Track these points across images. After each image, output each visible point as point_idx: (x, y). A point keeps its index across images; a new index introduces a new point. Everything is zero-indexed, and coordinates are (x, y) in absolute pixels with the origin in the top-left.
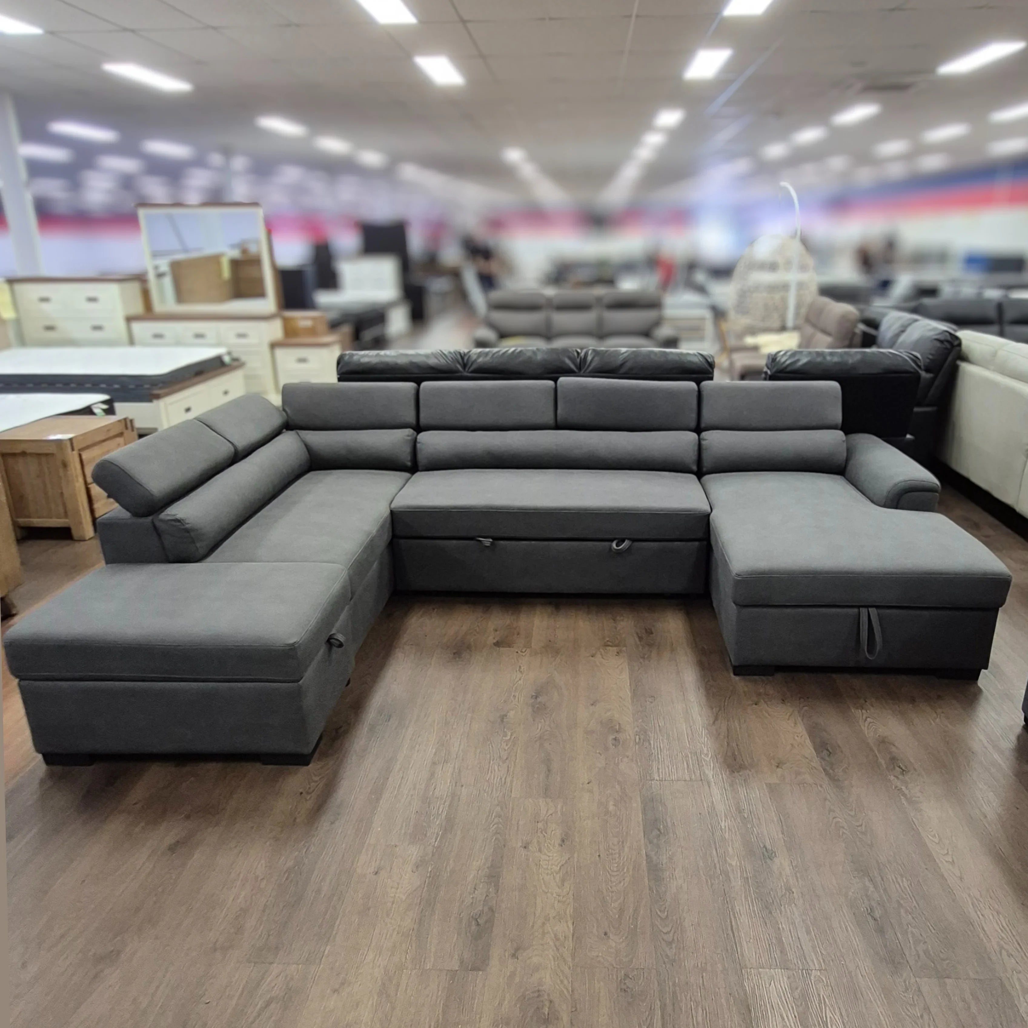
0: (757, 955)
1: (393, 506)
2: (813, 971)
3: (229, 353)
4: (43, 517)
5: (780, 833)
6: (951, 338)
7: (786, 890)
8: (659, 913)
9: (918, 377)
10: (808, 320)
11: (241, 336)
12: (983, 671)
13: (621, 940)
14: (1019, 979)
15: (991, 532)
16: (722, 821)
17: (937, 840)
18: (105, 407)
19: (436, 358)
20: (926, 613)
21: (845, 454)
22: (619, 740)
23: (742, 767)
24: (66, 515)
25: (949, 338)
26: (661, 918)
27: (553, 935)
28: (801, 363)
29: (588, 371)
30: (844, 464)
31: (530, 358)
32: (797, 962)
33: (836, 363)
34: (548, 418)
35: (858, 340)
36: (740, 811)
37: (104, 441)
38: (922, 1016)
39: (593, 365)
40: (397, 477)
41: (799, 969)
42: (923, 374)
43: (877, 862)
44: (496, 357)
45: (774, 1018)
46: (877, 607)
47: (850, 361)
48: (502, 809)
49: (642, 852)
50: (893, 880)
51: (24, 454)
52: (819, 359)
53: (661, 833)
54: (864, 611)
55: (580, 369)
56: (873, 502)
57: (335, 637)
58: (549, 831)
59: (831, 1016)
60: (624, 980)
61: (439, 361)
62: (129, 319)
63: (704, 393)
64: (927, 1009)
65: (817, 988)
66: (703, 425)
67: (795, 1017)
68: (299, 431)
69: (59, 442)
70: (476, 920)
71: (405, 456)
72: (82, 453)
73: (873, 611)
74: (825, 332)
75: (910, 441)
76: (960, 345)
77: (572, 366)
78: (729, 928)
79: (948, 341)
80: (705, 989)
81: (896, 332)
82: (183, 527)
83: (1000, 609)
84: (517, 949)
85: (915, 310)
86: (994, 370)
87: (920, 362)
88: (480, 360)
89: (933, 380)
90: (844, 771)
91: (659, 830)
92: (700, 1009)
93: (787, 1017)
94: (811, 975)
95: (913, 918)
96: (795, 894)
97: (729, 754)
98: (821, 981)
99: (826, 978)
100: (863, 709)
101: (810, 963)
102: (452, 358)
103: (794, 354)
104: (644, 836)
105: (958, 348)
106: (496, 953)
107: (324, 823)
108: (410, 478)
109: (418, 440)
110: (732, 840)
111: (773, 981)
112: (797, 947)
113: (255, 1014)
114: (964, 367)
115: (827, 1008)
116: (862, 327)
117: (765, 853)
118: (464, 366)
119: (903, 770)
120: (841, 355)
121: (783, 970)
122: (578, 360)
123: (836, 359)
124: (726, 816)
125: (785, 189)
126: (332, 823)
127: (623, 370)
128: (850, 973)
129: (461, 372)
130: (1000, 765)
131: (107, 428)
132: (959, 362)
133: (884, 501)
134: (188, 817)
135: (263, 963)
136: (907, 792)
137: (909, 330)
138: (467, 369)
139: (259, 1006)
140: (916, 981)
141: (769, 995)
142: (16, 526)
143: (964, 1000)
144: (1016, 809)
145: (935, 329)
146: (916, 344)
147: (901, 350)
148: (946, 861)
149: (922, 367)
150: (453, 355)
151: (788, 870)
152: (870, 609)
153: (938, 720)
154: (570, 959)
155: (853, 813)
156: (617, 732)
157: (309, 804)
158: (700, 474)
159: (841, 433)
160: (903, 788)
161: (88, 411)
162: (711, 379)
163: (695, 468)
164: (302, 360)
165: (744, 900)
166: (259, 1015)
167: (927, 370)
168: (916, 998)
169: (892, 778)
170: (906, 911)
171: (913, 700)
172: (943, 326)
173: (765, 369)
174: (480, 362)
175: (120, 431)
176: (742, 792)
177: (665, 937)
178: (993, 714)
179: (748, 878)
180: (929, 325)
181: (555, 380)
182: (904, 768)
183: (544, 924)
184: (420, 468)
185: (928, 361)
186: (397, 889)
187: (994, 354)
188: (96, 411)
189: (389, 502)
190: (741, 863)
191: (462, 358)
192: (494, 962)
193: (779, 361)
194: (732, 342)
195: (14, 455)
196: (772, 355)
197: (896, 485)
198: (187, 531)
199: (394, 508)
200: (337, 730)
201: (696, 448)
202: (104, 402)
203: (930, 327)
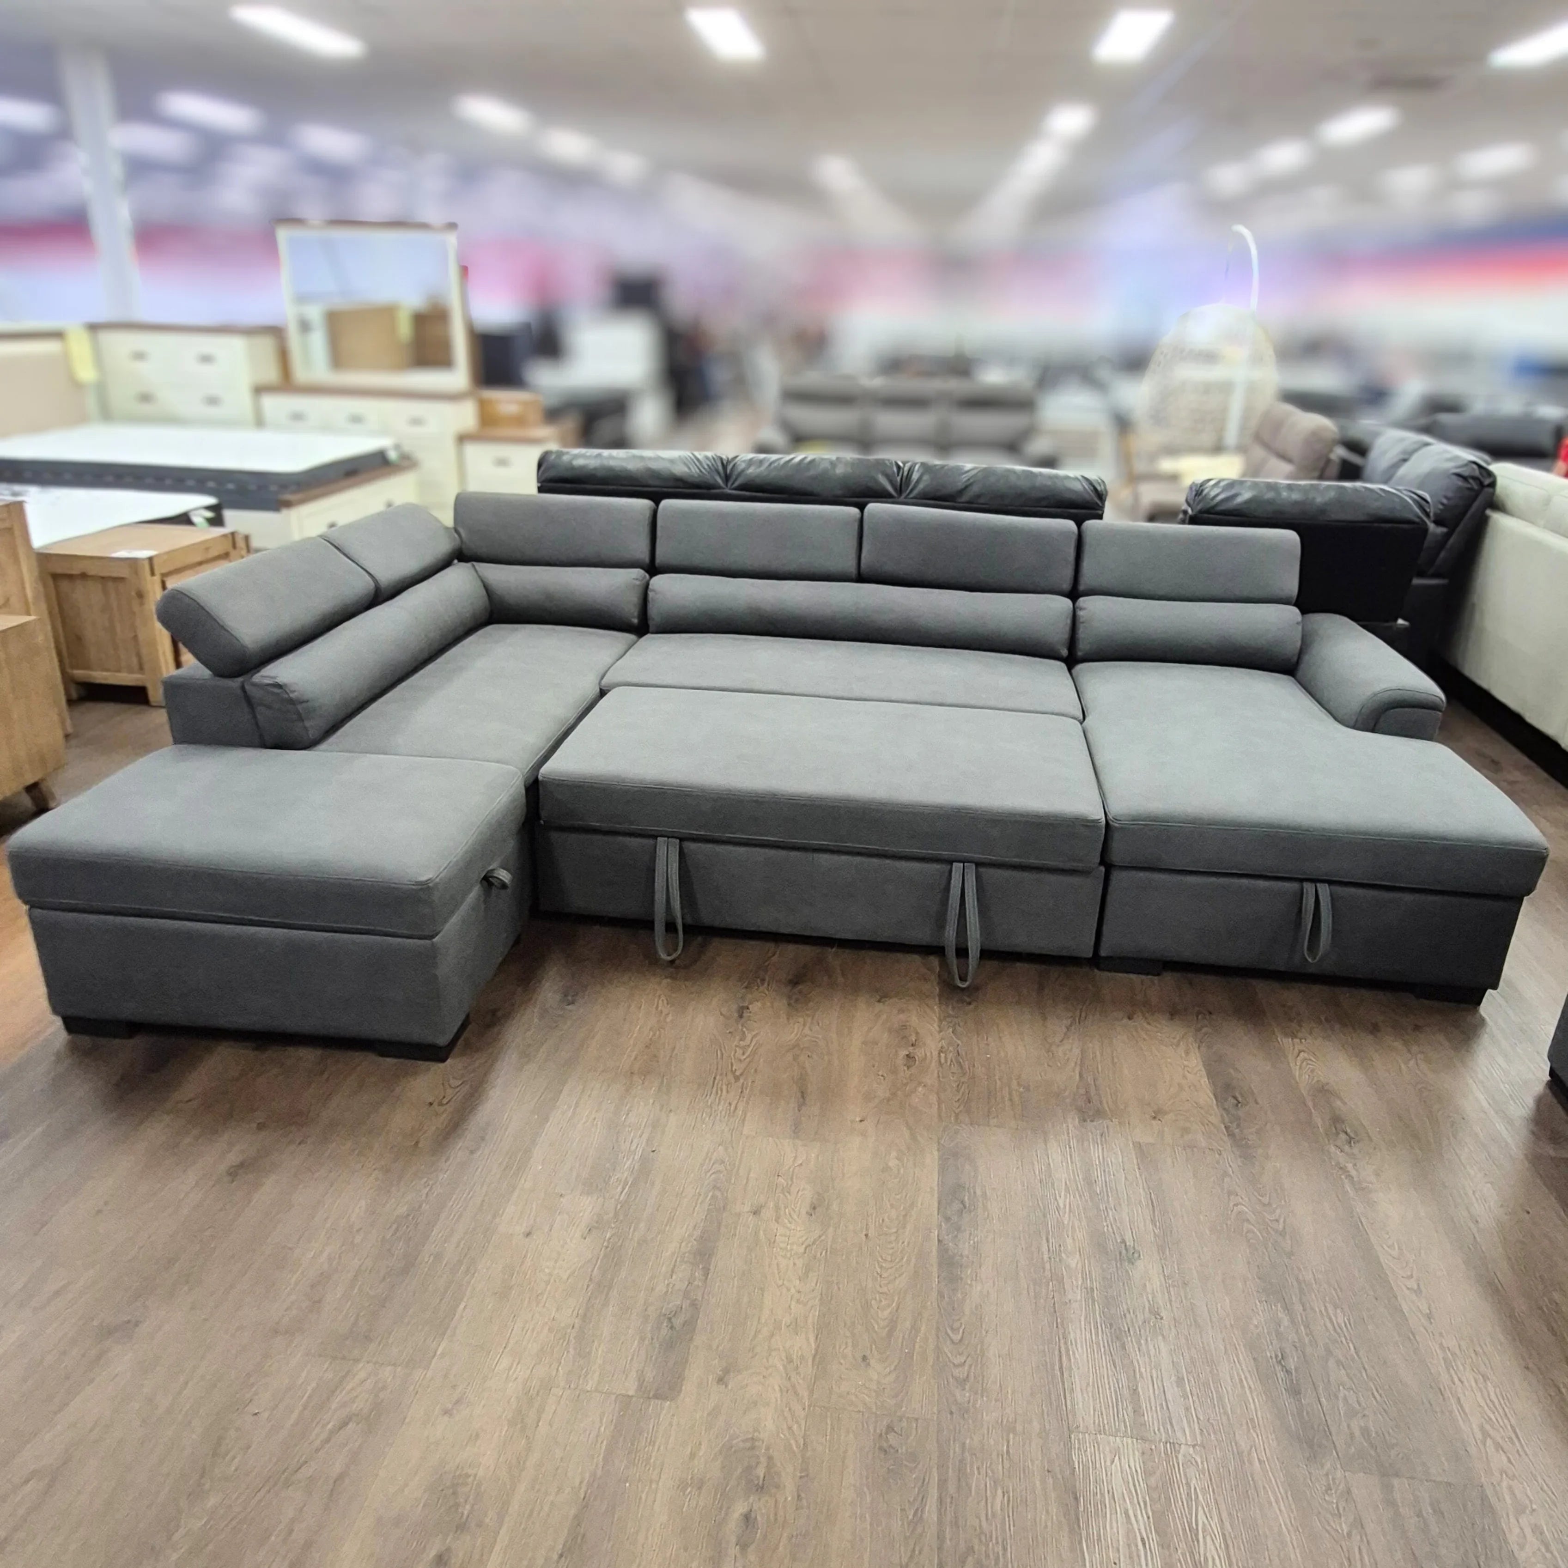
0: (1097, 1413)
1: (604, 682)
2: (1183, 1446)
3: (397, 447)
4: (107, 670)
5: (1148, 1222)
6: (1481, 473)
7: (1150, 1312)
8: (949, 1332)
9: (1425, 530)
10: (1257, 438)
11: (417, 422)
12: (1489, 992)
13: (888, 1370)
14: (1510, 1488)
15: (1517, 776)
16: (1060, 1197)
17: (1395, 1253)
18: (209, 514)
19: (685, 464)
20: (1408, 897)
21: (1299, 644)
22: (914, 1057)
23: (1099, 1114)
24: (141, 668)
25: (1477, 473)
26: (953, 1342)
27: (783, 1355)
28: (1239, 500)
29: (911, 496)
30: (1295, 659)
31: (825, 472)
32: (1159, 1430)
33: (1296, 503)
34: (849, 565)
35: (1334, 470)
36: (1090, 1182)
37: (200, 563)
38: (1349, 1534)
39: (921, 486)
40: (614, 641)
41: (1160, 1440)
42: (1432, 526)
43: (1297, 1280)
44: (775, 468)
45: (1114, 1516)
46: (1330, 882)
47: (1319, 500)
48: (726, 1149)
49: (932, 1234)
50: (1321, 1311)
51: (84, 576)
52: (1270, 495)
53: (965, 1207)
54: (1309, 888)
55: (900, 491)
56: (1335, 719)
57: (495, 875)
58: (794, 1189)
59: (1206, 1522)
60: (887, 1433)
61: (689, 469)
62: (260, 390)
63: (1088, 540)
64: (1359, 1523)
65: (1185, 1475)
66: (1082, 587)
67: (1148, 1518)
68: (475, 563)
69: (133, 563)
70: (670, 1319)
71: (630, 610)
72: (165, 579)
73: (1324, 890)
74: (1284, 457)
75: (1405, 629)
76: (1493, 485)
77: (890, 489)
78: (1057, 1367)
79: (1475, 478)
80: (1010, 1460)
81: (1395, 460)
82: (286, 696)
83: (1525, 898)
84: (726, 1371)
85: (1427, 430)
86: (1545, 527)
87: (1429, 508)
88: (751, 471)
89: (1448, 536)
90: (1258, 1132)
91: (962, 1202)
92: (1000, 1492)
93: (1135, 1516)
94: (1179, 1452)
95: (1348, 1375)
96: (1164, 1322)
97: (1082, 1091)
98: (1194, 1463)
99: (1201, 1457)
100: (1296, 1037)
101: (1179, 1434)
102: (708, 465)
103: (1232, 484)
104: (939, 1209)
105: (1490, 490)
106: (694, 1373)
107: (458, 1150)
108: (635, 643)
109: (650, 587)
110: (1073, 1227)
111: (1117, 1457)
112: (1161, 1405)
113: (323, 1436)
114: (1498, 519)
115: (1200, 1508)
116: (1340, 452)
117: (1124, 1252)
118: (727, 478)
119: (1351, 1138)
120: (1304, 490)
121: (1135, 1440)
122: (899, 479)
123: (1296, 496)
124: (1067, 1190)
125: (1241, 237)
126: (472, 1152)
127: (965, 498)
128: (1240, 1454)
129: (720, 487)
130: (1507, 1144)
131: (205, 546)
132: (1488, 512)
133: (1354, 718)
134: (261, 1127)
135: (344, 1358)
136: (1354, 1173)
137: (1415, 457)
138: (729, 484)
139: (330, 1426)
140: (1345, 1476)
141: (1109, 1478)
142: (68, 680)
143: (1419, 1515)
144: (1525, 1213)
145: (1456, 458)
146: (1425, 480)
147: (1400, 488)
148: (1408, 1289)
149: (1432, 518)
150: (710, 461)
151: (1156, 1282)
152: (1318, 885)
153: (1412, 1063)
154: (806, 1394)
155: (1266, 1200)
156: (913, 1045)
157: (443, 1119)
158: (1071, 661)
159: (1296, 610)
160: (1350, 1166)
161: (184, 519)
162: (1100, 517)
163: (1065, 652)
164: (502, 462)
165: (1083, 1323)
166: (328, 1440)
167: (1438, 522)
168: (1342, 1504)
169: (1333, 1149)
170: (1339, 1363)
171: (1374, 1029)
172: (1468, 455)
173: (1185, 507)
174: (751, 473)
175: (224, 552)
176: (1096, 1153)
177: (956, 1372)
178: (1500, 1060)
179: (1092, 1289)
180: (1446, 451)
181: (862, 507)
182: (1352, 1135)
183: (772, 1335)
184: (651, 629)
185: (1441, 507)
186: (556, 1262)
187: (1547, 501)
188: (196, 519)
189: (599, 678)
190: (1083, 1266)
191: (724, 467)
192: (689, 1387)
193: (1208, 493)
194: (1140, 466)
195: (70, 577)
196: (1196, 485)
197: (1375, 695)
198: (292, 701)
199: (604, 687)
200: (494, 1012)
201: (1069, 621)
202: (209, 508)
203: (1448, 456)
